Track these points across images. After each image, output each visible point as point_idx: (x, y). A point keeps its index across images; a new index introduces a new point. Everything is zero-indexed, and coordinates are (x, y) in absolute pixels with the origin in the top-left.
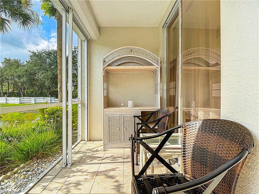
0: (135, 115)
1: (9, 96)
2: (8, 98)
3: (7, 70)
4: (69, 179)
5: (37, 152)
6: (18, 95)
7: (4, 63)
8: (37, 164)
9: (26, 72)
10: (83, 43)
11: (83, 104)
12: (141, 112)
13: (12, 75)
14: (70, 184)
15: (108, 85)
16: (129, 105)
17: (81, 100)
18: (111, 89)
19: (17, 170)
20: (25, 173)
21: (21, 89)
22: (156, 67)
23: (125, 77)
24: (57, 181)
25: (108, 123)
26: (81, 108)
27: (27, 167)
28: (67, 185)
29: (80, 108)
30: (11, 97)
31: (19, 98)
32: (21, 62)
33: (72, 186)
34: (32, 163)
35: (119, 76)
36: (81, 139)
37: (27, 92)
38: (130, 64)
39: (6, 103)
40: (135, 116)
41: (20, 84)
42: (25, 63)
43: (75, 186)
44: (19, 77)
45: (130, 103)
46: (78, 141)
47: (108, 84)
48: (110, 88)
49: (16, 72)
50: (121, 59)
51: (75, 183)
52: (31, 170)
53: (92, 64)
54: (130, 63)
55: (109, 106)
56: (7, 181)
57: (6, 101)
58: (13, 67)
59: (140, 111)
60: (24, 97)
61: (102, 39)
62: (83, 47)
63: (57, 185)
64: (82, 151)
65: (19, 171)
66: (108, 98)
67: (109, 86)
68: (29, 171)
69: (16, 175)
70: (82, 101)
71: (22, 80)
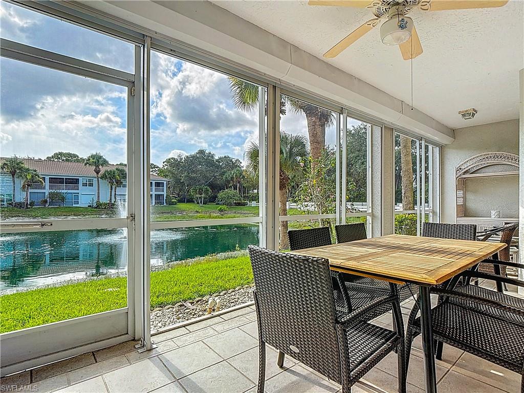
10: (434, 150)
11: (434, 213)
15: (465, 193)
16: (492, 215)
17: (433, 208)
47: (466, 191)
48: (467, 195)
55: (467, 216)
62: (434, 153)
66: (466, 207)
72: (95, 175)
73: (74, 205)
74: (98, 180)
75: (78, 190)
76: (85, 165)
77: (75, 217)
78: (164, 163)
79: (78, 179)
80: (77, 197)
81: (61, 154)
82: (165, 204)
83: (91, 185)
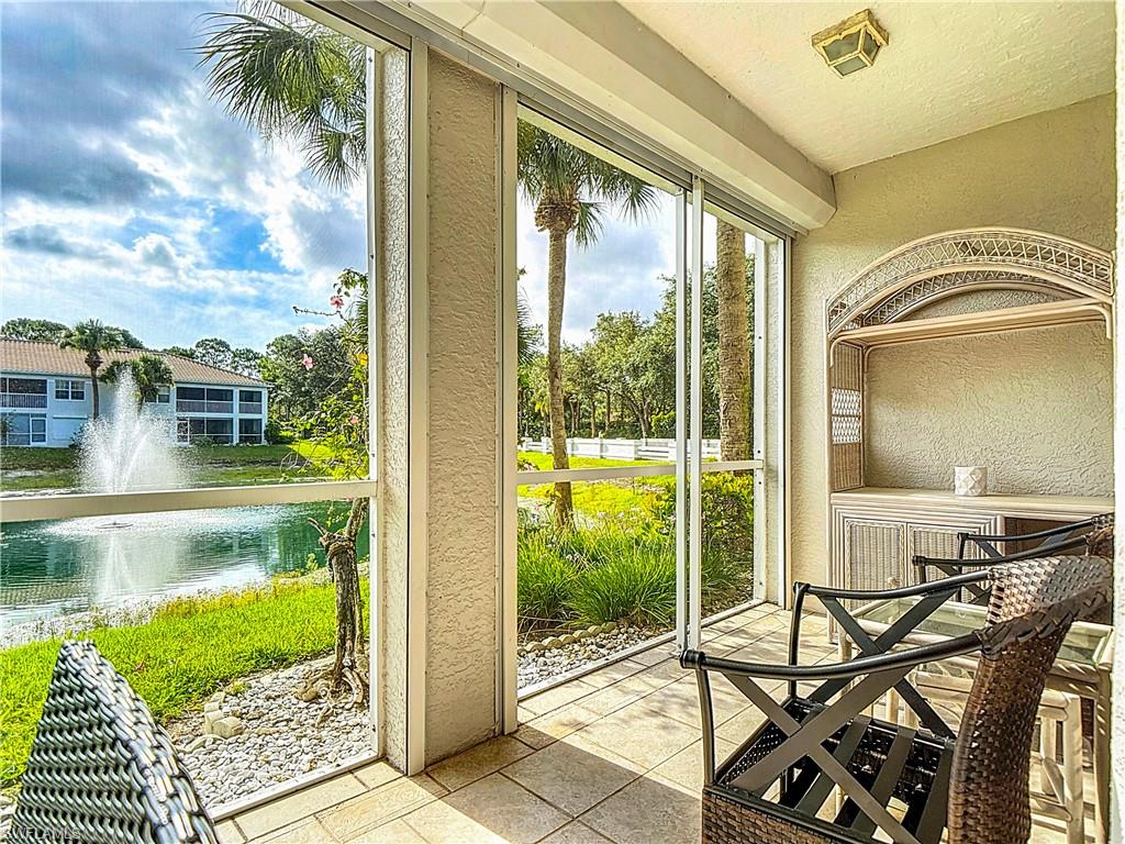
0: (964, 531)
1: (609, 436)
2: (605, 441)
3: (604, 351)
4: (675, 685)
5: (629, 604)
6: (635, 433)
7: (597, 332)
8: (625, 637)
9: (654, 352)
10: (773, 252)
11: (770, 471)
12: (1006, 518)
13: (617, 367)
14: (674, 696)
15: (869, 401)
16: (957, 483)
17: (767, 458)
18: (885, 415)
19: (581, 637)
20: (594, 647)
21: (642, 412)
22: (1094, 301)
23: (947, 360)
24: (646, 679)
25: (847, 551)
26: (767, 484)
27: (602, 635)
28: (666, 695)
29: (762, 486)
30: (615, 438)
31: (632, 442)
32: (641, 320)
33: (676, 703)
34: (615, 631)
35: (921, 358)
36: (763, 598)
37: (659, 420)
38: (972, 300)
39: (602, 457)
40: (965, 537)
41: (637, 394)
42: (653, 321)
43: (684, 706)
44: (636, 371)
45: (964, 477)
46: (754, 602)
47: (870, 395)
48: (876, 410)
49: (625, 356)
50: (926, 282)
51: (687, 700)
52: (609, 646)
53: (806, 325)
54: (974, 296)
55: (874, 486)
56: (555, 651)
57: (602, 451)
58: (619, 339)
59: (998, 517)
60: (649, 440)
61: (846, 219)
62: (771, 265)
63: (642, 687)
64: (750, 631)
65: (582, 640)
66: (870, 451)
67: (873, 402)
68: (603, 646)
69: (576, 647)
70: (770, 459)
71: (642, 381)
72: (88, 371)
73: (32, 444)
74: (95, 386)
75: (45, 407)
76: (63, 347)
77: (29, 473)
78: (269, 346)
79: (46, 381)
80: (40, 424)
81: (23, 323)
82: (264, 442)
83: (78, 396)
